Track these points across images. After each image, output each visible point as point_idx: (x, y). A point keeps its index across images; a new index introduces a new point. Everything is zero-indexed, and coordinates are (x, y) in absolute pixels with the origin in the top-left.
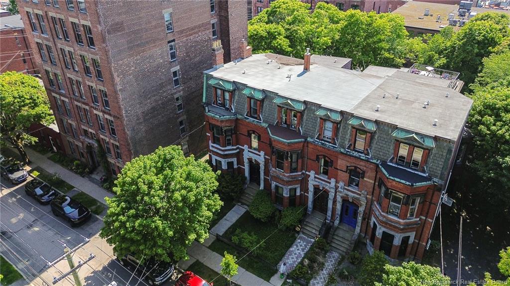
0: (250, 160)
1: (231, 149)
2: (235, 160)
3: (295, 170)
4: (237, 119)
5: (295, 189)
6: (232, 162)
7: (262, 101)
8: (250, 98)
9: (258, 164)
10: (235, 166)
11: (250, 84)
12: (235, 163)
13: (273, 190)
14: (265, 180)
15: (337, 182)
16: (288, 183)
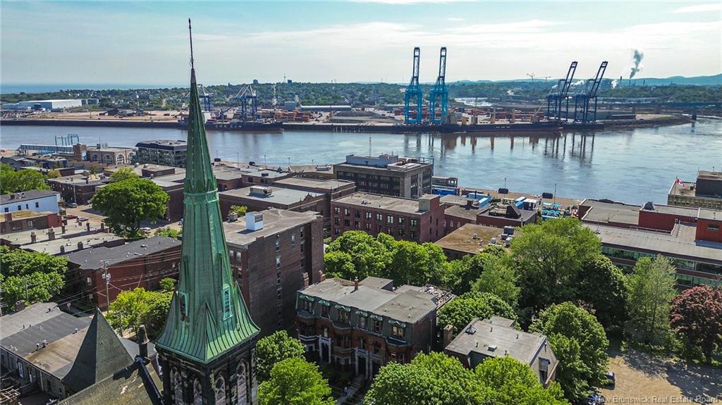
0: (323, 344)
1: (311, 338)
2: (313, 345)
3: (348, 347)
4: (316, 319)
5: (348, 359)
6: (312, 347)
7: (330, 307)
8: (324, 305)
9: (327, 346)
10: (314, 350)
11: (323, 298)
12: (314, 348)
13: (336, 362)
14: (332, 357)
15: (369, 352)
16: (344, 355)
